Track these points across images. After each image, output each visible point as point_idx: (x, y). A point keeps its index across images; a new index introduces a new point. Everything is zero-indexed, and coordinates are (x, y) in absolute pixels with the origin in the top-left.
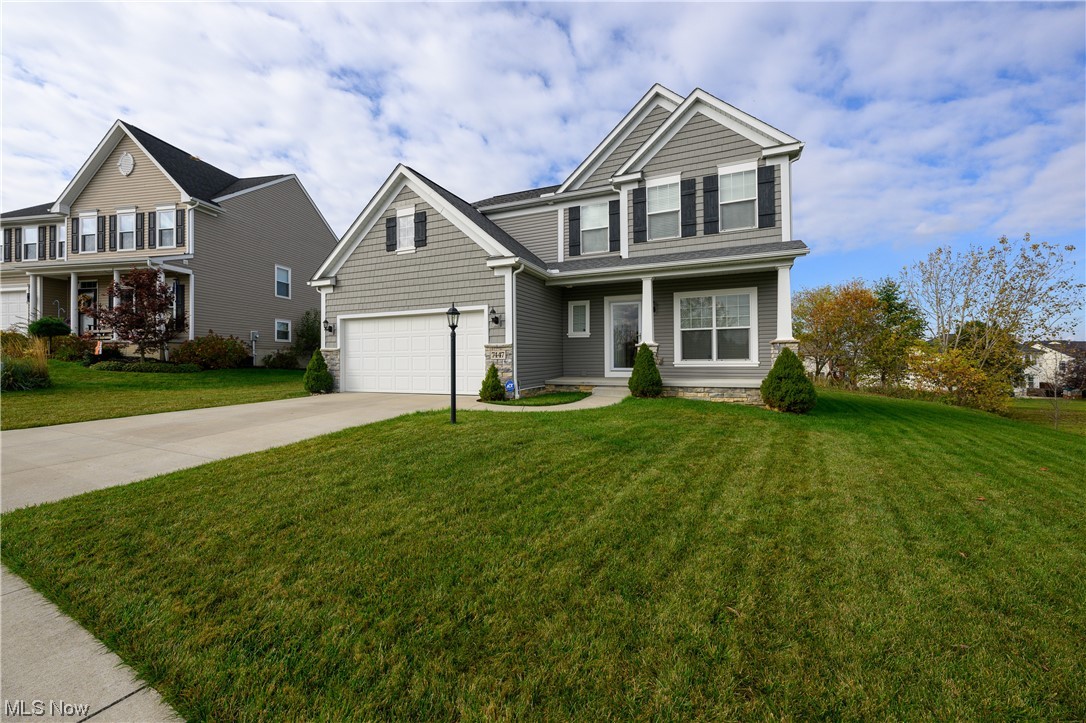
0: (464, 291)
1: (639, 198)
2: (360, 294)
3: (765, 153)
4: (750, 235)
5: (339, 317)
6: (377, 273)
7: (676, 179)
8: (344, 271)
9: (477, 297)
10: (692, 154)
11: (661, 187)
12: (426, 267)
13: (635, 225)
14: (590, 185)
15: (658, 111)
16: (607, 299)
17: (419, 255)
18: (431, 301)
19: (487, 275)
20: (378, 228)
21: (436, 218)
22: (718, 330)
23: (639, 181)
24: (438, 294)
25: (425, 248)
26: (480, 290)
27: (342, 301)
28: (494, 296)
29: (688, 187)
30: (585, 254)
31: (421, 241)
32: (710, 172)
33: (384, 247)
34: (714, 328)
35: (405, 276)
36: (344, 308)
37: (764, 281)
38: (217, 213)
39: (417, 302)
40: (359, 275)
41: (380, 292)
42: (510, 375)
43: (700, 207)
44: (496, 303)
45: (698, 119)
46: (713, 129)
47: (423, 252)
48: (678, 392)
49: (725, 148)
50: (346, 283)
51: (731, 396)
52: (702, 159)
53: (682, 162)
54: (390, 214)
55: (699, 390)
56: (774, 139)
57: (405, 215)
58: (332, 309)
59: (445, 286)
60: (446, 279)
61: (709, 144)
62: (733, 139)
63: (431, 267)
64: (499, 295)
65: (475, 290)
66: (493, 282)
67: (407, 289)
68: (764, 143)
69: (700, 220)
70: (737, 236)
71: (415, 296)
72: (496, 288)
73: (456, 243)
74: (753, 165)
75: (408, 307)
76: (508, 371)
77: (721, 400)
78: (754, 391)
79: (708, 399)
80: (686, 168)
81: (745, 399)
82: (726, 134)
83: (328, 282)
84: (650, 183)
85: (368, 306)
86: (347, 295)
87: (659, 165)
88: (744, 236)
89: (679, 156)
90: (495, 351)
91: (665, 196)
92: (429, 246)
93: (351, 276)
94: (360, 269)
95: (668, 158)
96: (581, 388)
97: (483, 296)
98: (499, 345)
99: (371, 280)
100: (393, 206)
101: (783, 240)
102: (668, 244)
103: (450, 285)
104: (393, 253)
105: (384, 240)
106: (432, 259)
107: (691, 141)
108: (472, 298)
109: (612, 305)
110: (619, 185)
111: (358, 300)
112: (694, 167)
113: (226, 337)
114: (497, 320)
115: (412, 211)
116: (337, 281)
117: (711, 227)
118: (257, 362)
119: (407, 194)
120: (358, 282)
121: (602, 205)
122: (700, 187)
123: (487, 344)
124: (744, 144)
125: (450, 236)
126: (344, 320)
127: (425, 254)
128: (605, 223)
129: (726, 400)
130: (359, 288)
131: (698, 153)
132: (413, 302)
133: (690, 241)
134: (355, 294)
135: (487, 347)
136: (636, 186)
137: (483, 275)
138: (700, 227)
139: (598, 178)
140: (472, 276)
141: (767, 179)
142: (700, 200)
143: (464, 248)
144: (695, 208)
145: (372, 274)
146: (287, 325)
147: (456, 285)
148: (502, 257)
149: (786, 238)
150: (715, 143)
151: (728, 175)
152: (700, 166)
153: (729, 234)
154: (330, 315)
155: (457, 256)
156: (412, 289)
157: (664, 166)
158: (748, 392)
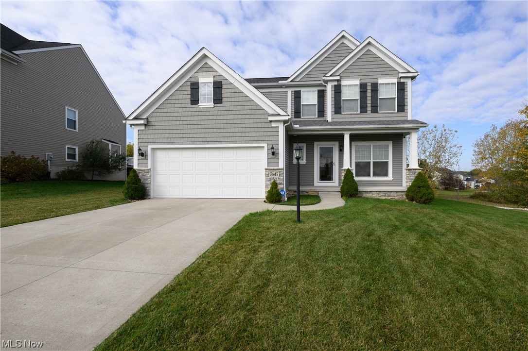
0: (250, 134)
1: (338, 90)
2: (168, 131)
3: (401, 75)
4: (393, 115)
5: (150, 147)
6: (182, 118)
7: (357, 82)
8: (154, 115)
9: (259, 138)
10: (365, 70)
11: (349, 85)
12: (222, 117)
13: (335, 104)
14: (305, 79)
15: (343, 45)
16: (316, 144)
17: (216, 109)
18: (226, 139)
19: (267, 125)
20: (183, 88)
21: (229, 86)
22: (373, 162)
23: (338, 81)
24: (231, 135)
25: (221, 105)
26: (262, 134)
27: (152, 136)
28: (271, 138)
29: (363, 87)
30: (304, 117)
31: (218, 99)
32: (374, 81)
33: (189, 101)
34: (372, 161)
35: (206, 122)
36: (154, 140)
37: (397, 138)
38: (17, 62)
39: (215, 139)
40: (167, 119)
41: (185, 131)
42: (282, 186)
43: (369, 98)
44: (273, 143)
45: (368, 53)
46: (376, 59)
47: (219, 107)
48: (363, 194)
49: (382, 70)
50: (156, 123)
51: (389, 196)
52: (370, 74)
53: (360, 74)
54: (193, 80)
55: (373, 193)
56: (405, 69)
57: (206, 83)
58: (144, 140)
59: (236, 130)
60: (237, 126)
61: (374, 66)
62: (385, 66)
63: (225, 117)
64: (275, 138)
65: (258, 134)
66: (270, 130)
67: (207, 131)
68: (401, 70)
69: (369, 105)
70: (387, 115)
71: (213, 135)
72: (273, 134)
73: (244, 103)
74: (395, 81)
75: (208, 142)
76: (281, 184)
77: (384, 198)
78: (400, 193)
79: (378, 197)
80: (362, 77)
81: (396, 197)
82: (382, 62)
83: (142, 122)
84: (343, 83)
85: (175, 140)
86: (157, 132)
87: (348, 73)
88: (390, 115)
89: (359, 71)
90: (272, 171)
91: (351, 90)
92: (223, 104)
93: (161, 119)
94: (168, 114)
95: (353, 71)
96: (309, 192)
97: (263, 138)
98: (275, 168)
99: (178, 123)
100: (196, 75)
101: (408, 119)
102: (353, 116)
103: (240, 130)
104: (196, 106)
105: (189, 97)
106: (226, 113)
107: (365, 63)
108: (256, 138)
109: (319, 146)
110: (326, 82)
111: (167, 136)
112: (366, 77)
113: (28, 158)
114: (274, 153)
115: (211, 80)
116: (148, 121)
117: (375, 109)
118: (52, 176)
119: (207, 68)
120: (166, 123)
121: (313, 91)
122: (369, 88)
123: (266, 167)
124: (391, 69)
125: (240, 99)
126: (153, 148)
127: (221, 109)
128: (315, 101)
129: (387, 198)
130: (167, 127)
131: (368, 70)
132: (211, 139)
133: (364, 115)
134: (164, 132)
135: (266, 169)
136: (336, 83)
137: (264, 125)
138: (369, 109)
139: (310, 76)
140: (256, 125)
141: (401, 88)
142: (369, 95)
143: (250, 107)
144: (367, 98)
145: (179, 118)
146: (75, 149)
147: (244, 130)
148: (279, 115)
149: (409, 118)
150: (377, 66)
151: (383, 84)
152: (369, 77)
153: (383, 113)
154: (142, 145)
155: (245, 112)
156: (211, 131)
157: (351, 74)
158: (398, 194)
